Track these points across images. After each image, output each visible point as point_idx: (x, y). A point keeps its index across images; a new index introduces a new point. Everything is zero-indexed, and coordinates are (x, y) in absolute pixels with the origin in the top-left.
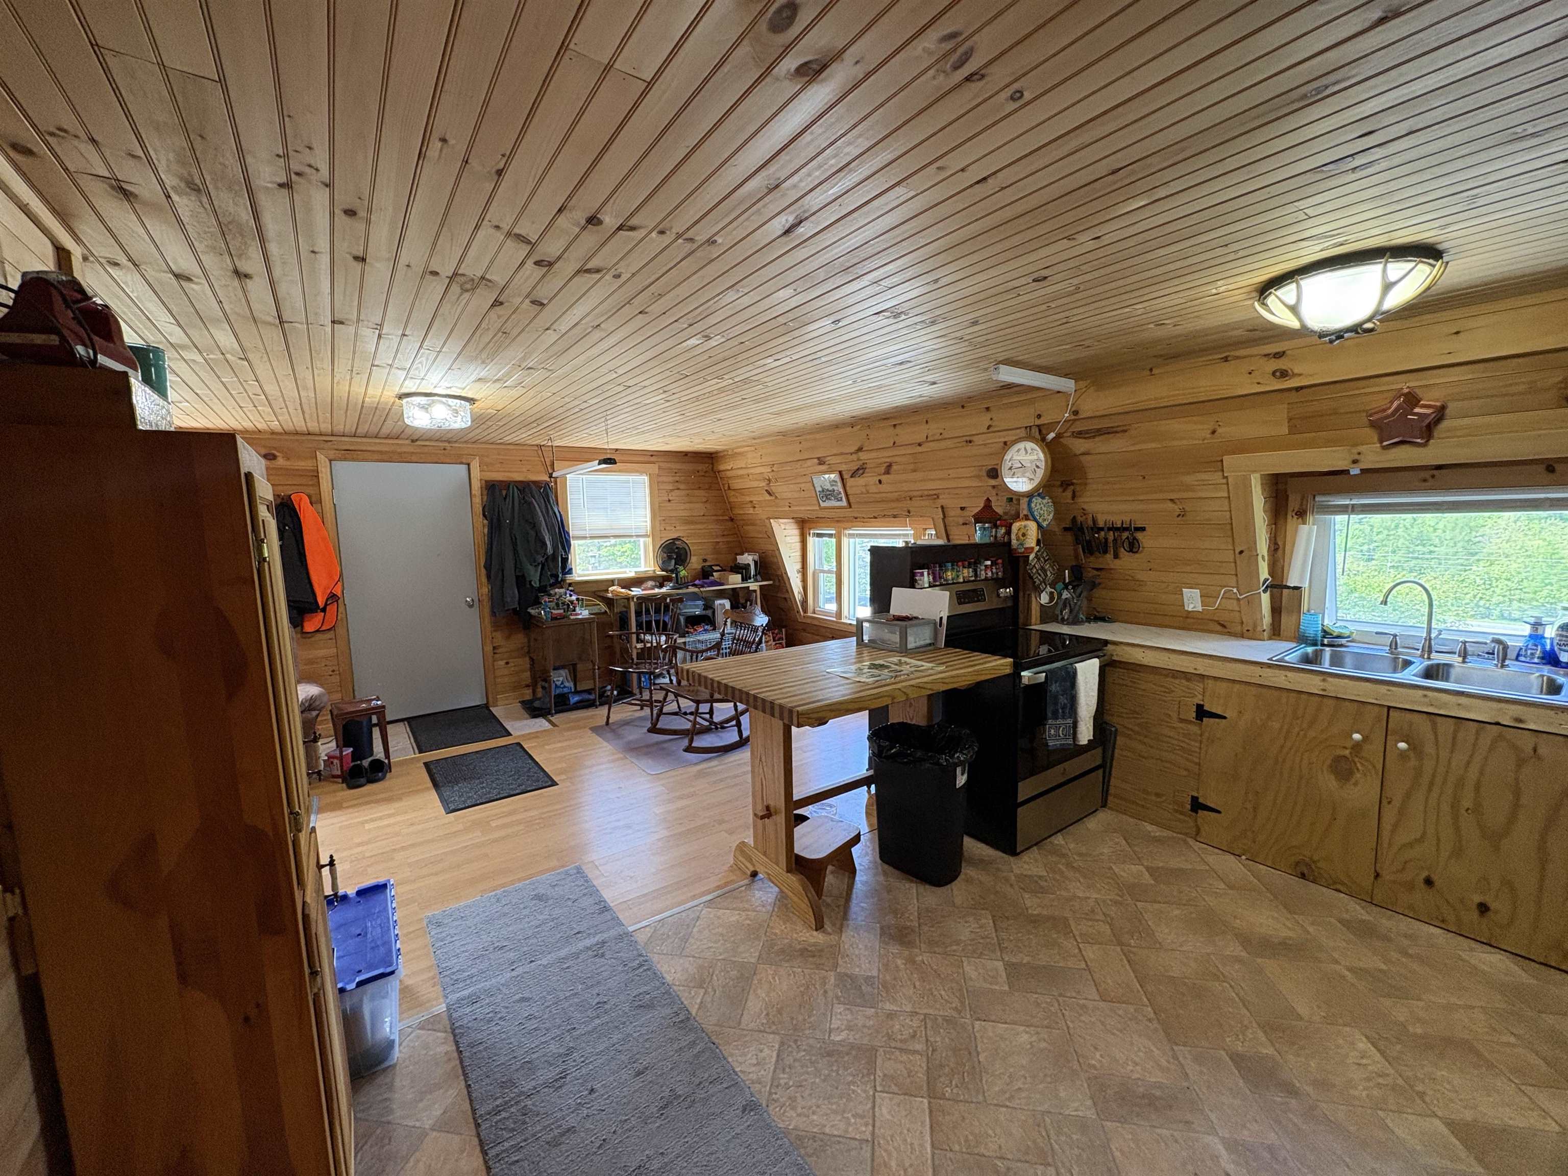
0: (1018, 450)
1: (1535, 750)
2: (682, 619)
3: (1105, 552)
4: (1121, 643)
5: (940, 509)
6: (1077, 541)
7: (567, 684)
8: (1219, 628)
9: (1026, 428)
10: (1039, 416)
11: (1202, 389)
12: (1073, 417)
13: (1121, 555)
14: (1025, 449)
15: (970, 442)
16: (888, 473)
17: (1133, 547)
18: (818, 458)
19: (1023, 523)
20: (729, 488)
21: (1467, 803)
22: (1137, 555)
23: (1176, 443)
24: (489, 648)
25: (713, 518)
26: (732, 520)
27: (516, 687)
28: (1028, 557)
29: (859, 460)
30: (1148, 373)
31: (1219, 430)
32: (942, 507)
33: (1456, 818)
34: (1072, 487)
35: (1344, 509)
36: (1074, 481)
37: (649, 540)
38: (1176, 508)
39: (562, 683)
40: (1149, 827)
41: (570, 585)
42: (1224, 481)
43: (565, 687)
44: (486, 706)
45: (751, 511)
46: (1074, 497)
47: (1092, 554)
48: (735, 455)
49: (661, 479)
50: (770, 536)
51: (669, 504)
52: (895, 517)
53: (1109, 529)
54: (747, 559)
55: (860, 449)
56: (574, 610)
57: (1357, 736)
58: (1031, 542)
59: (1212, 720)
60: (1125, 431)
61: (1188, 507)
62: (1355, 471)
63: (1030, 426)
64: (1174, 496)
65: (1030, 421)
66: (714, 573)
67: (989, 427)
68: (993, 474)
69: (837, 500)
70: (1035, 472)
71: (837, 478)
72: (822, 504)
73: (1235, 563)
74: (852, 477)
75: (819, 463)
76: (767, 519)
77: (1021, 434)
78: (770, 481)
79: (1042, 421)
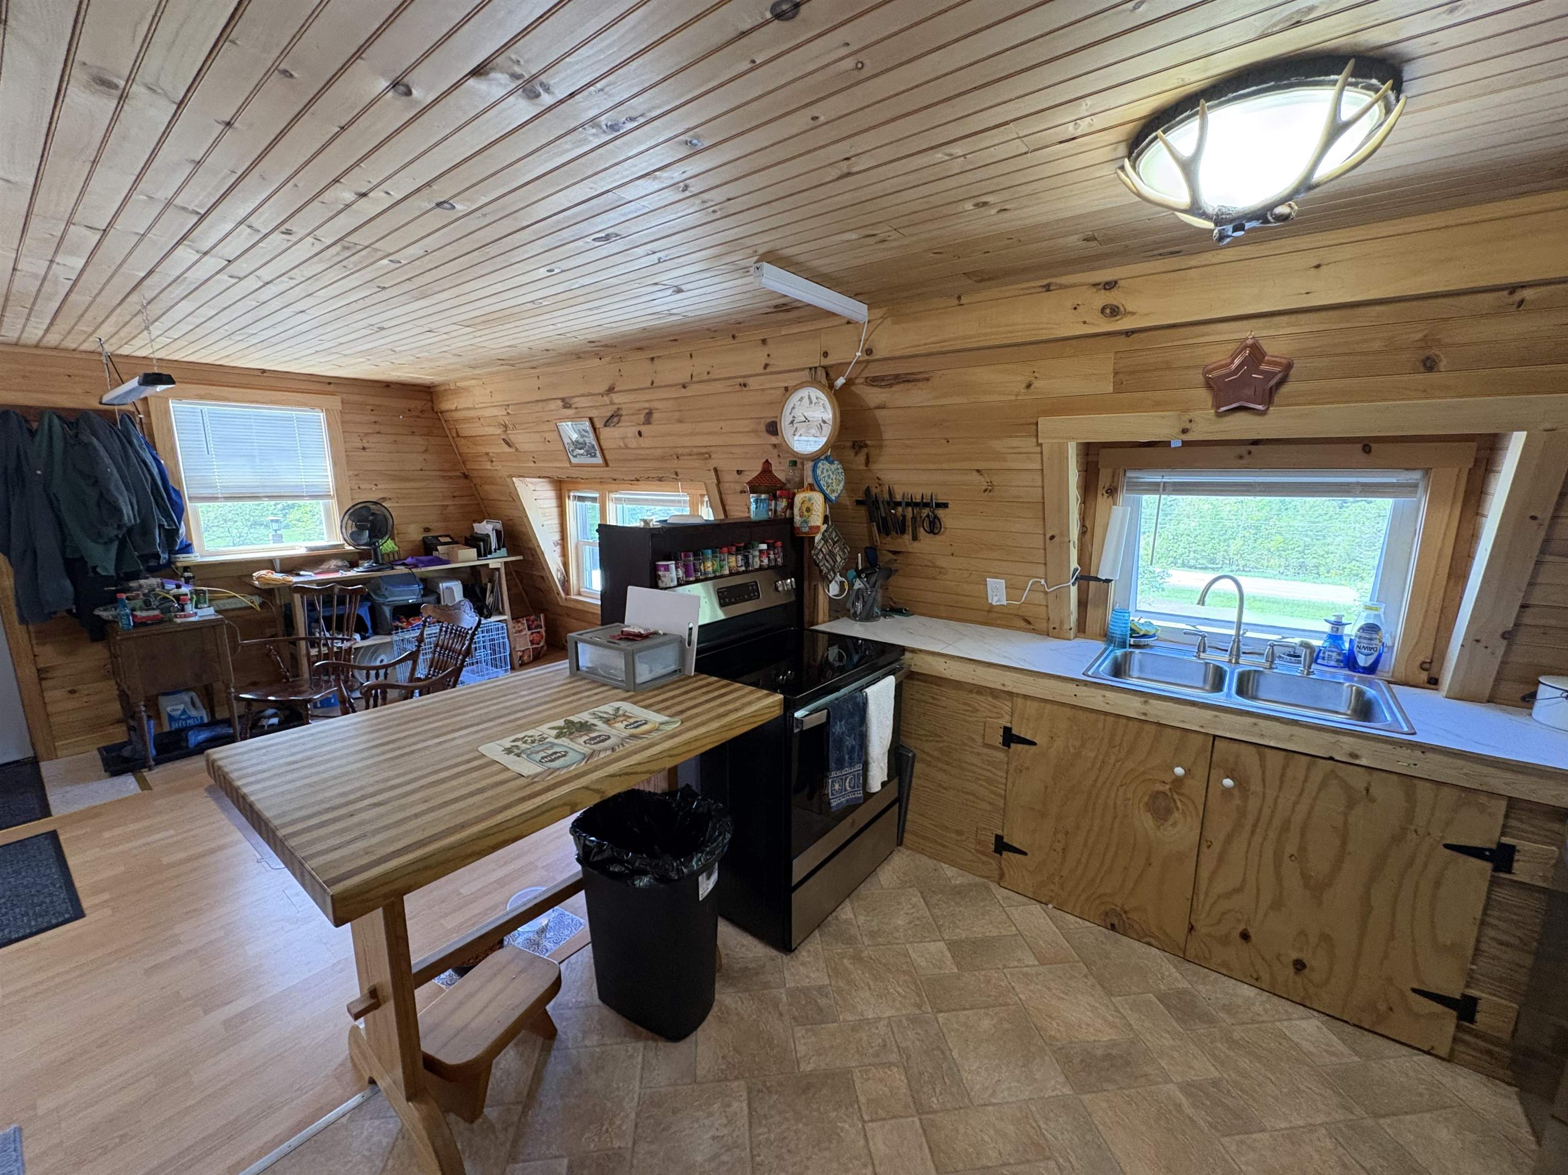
0: (801, 399)
1: (1368, 790)
2: (387, 611)
3: (903, 532)
4: (921, 651)
5: (713, 473)
6: (871, 519)
7: (193, 713)
8: (1023, 624)
9: (811, 369)
10: (826, 355)
11: (1019, 327)
12: (867, 358)
13: (920, 536)
14: (809, 397)
15: (745, 385)
16: (649, 423)
17: (934, 526)
18: (563, 400)
19: (808, 494)
20: (458, 436)
21: (1291, 848)
22: (938, 537)
23: (983, 398)
24: (29, 672)
25: (437, 473)
26: (466, 477)
27: (95, 725)
28: (813, 538)
29: (612, 403)
30: (956, 302)
31: (1036, 384)
32: (716, 470)
33: (1278, 865)
34: (865, 450)
35: (1154, 488)
36: (868, 442)
37: (333, 503)
38: (983, 481)
39: (184, 712)
40: (950, 871)
41: (186, 569)
42: (1038, 449)
43: (190, 718)
44: (34, 762)
45: (487, 466)
46: (867, 462)
47: (887, 534)
48: (458, 391)
49: (348, 417)
50: (514, 498)
51: (364, 453)
52: (660, 479)
53: (908, 504)
54: (486, 528)
55: (611, 390)
56: (183, 610)
57: (1179, 771)
58: (816, 519)
59: (1020, 746)
60: (928, 379)
61: (996, 480)
62: (1176, 444)
63: (816, 368)
64: (981, 465)
65: (816, 361)
66: (439, 548)
67: (766, 366)
68: (772, 429)
69: (591, 456)
70: (820, 428)
71: (588, 426)
72: (572, 459)
73: (1045, 550)
74: (605, 425)
75: (564, 406)
76: (509, 476)
77: (804, 377)
78: (506, 427)
79: (830, 361)
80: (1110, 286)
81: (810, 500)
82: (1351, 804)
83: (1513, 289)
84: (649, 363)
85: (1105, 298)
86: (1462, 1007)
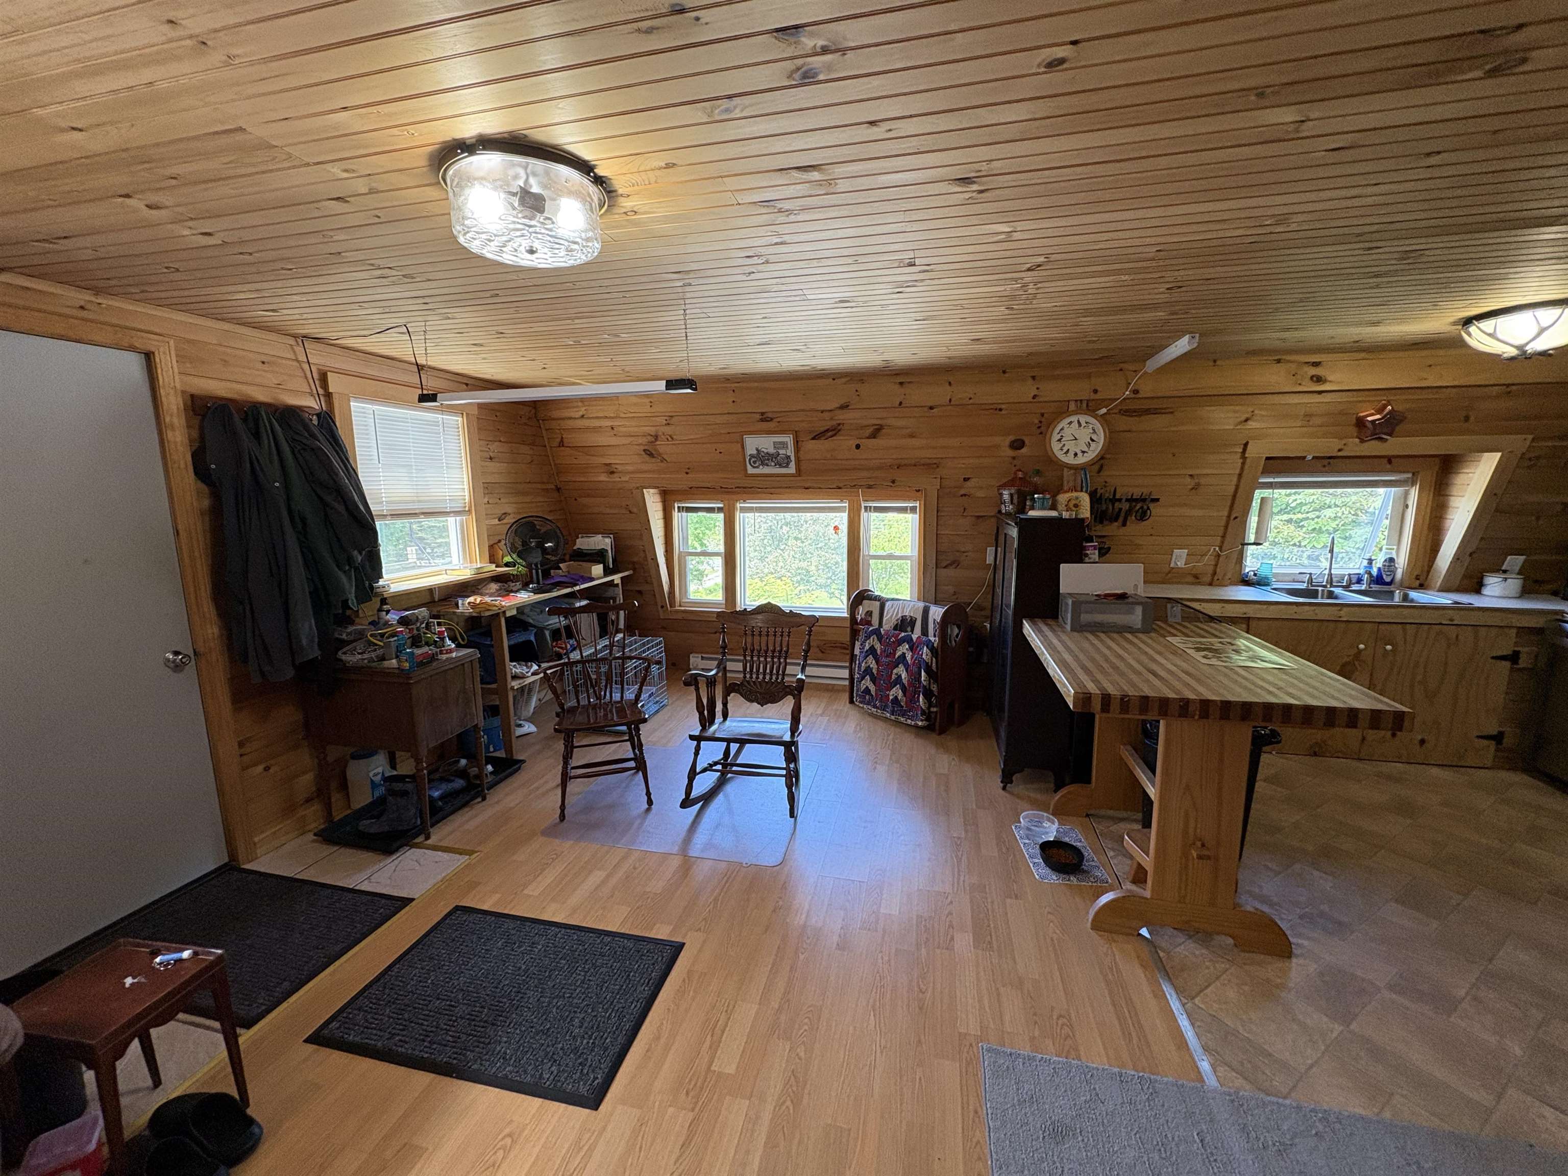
0: (1070, 423)
1: (1457, 636)
3: (1116, 520)
8: (1190, 579)
9: (1076, 401)
10: (1095, 391)
12: (1134, 396)
13: (1128, 523)
14: (1079, 422)
15: (1000, 410)
16: (874, 437)
17: (1143, 516)
18: (762, 414)
19: (1075, 494)
20: (562, 444)
21: (1419, 678)
22: (1143, 523)
23: (1211, 427)
25: (539, 486)
26: (558, 489)
29: (832, 419)
30: (1211, 363)
32: (941, 478)
38: (1188, 482)
39: (383, 775)
42: (1241, 460)
44: (228, 866)
45: (603, 477)
46: (1100, 470)
47: (1101, 522)
51: (493, 463)
52: (870, 487)
53: (1127, 500)
55: (844, 407)
57: (1362, 646)
60: (1172, 413)
61: (1203, 481)
62: (1310, 457)
63: (1081, 401)
64: (1193, 472)
65: (1086, 395)
66: (561, 565)
67: (1034, 397)
68: (1017, 445)
69: (781, 466)
70: (1089, 445)
71: (788, 439)
72: (751, 470)
73: (1226, 527)
74: (813, 439)
75: (762, 420)
76: (638, 488)
77: (1072, 406)
78: (656, 437)
79: (1097, 396)
80: (1316, 364)
81: (1077, 498)
82: (1449, 646)
83: (1508, 385)
84: (897, 386)
85: (1313, 371)
86: (1498, 738)
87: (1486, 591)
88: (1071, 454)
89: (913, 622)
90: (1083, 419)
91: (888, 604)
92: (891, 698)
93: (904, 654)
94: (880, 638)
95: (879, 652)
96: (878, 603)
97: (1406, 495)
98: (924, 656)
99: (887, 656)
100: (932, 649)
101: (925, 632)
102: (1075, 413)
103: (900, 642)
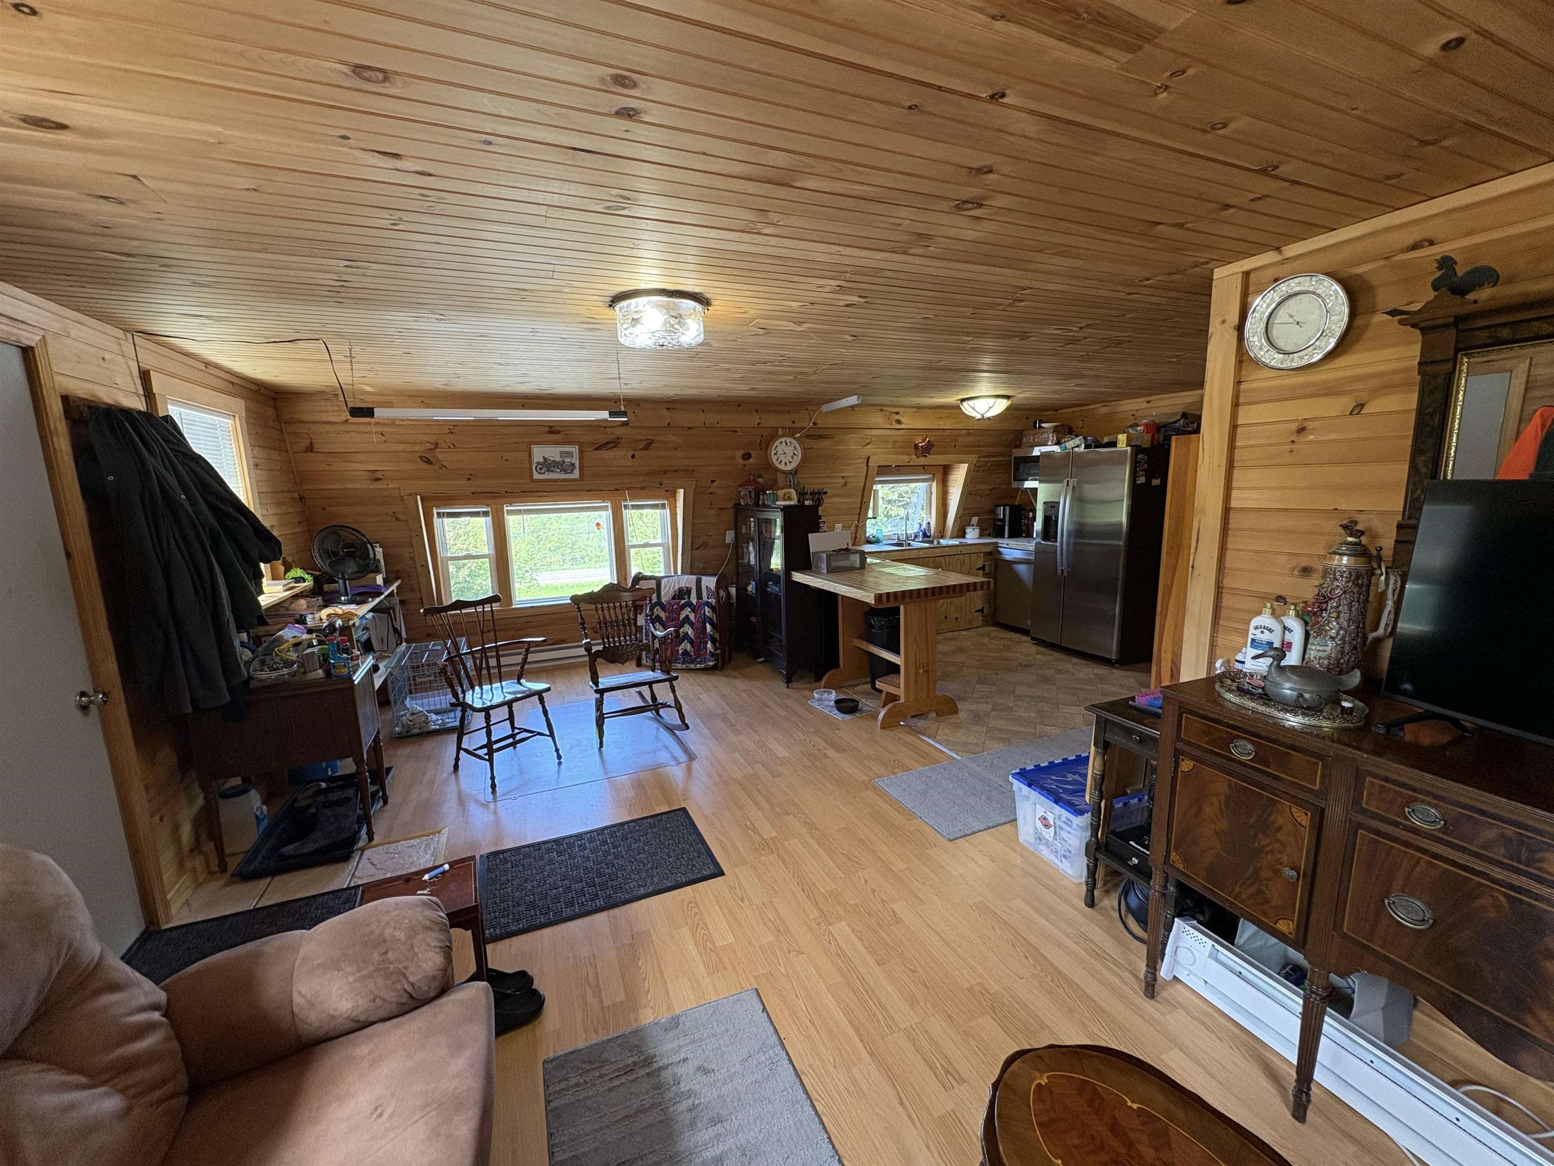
0: (781, 443)
1: (965, 560)
5: (694, 482)
9: (783, 428)
10: (793, 422)
12: (814, 426)
14: (785, 442)
15: (736, 432)
16: (645, 449)
17: (819, 503)
19: (787, 490)
23: (852, 447)
24: (141, 795)
25: (289, 495)
26: (302, 499)
29: (612, 434)
32: (697, 480)
38: (841, 481)
42: (867, 468)
44: (154, 930)
52: (642, 489)
53: (811, 493)
60: (833, 438)
61: (849, 480)
62: (893, 466)
63: (786, 428)
64: (843, 475)
65: (788, 424)
67: (759, 424)
68: (746, 456)
69: (566, 472)
70: (793, 458)
71: (574, 449)
72: (536, 476)
73: (861, 508)
74: (596, 449)
75: (550, 432)
76: (410, 495)
77: (780, 432)
78: (436, 445)
79: (796, 425)
80: (897, 413)
81: (789, 493)
84: (666, 411)
85: (897, 417)
86: (982, 611)
87: (968, 536)
88: (783, 463)
89: (688, 591)
90: (788, 440)
91: (663, 581)
92: (680, 652)
93: (687, 616)
94: (663, 607)
95: (664, 619)
96: (654, 582)
97: (931, 486)
98: (707, 613)
99: (673, 620)
100: (712, 608)
101: (699, 596)
102: (783, 436)
103: (682, 608)
